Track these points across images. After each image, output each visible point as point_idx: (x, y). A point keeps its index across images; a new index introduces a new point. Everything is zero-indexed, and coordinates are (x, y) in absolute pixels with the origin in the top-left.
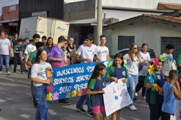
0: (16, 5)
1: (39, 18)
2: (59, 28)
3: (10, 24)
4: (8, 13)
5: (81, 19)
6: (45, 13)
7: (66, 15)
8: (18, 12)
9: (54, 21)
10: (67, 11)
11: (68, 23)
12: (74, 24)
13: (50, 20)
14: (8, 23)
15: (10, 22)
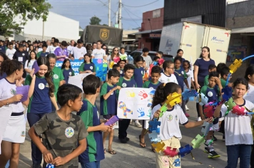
0: (161, 9)
1: (185, 24)
2: (214, 38)
3: (151, 36)
4: (149, 20)
5: (250, 26)
6: (199, 18)
7: (229, 21)
8: (163, 19)
9: (207, 28)
10: (230, 14)
11: (229, 32)
12: (239, 34)
13: (202, 27)
14: (148, 34)
15: (152, 33)
